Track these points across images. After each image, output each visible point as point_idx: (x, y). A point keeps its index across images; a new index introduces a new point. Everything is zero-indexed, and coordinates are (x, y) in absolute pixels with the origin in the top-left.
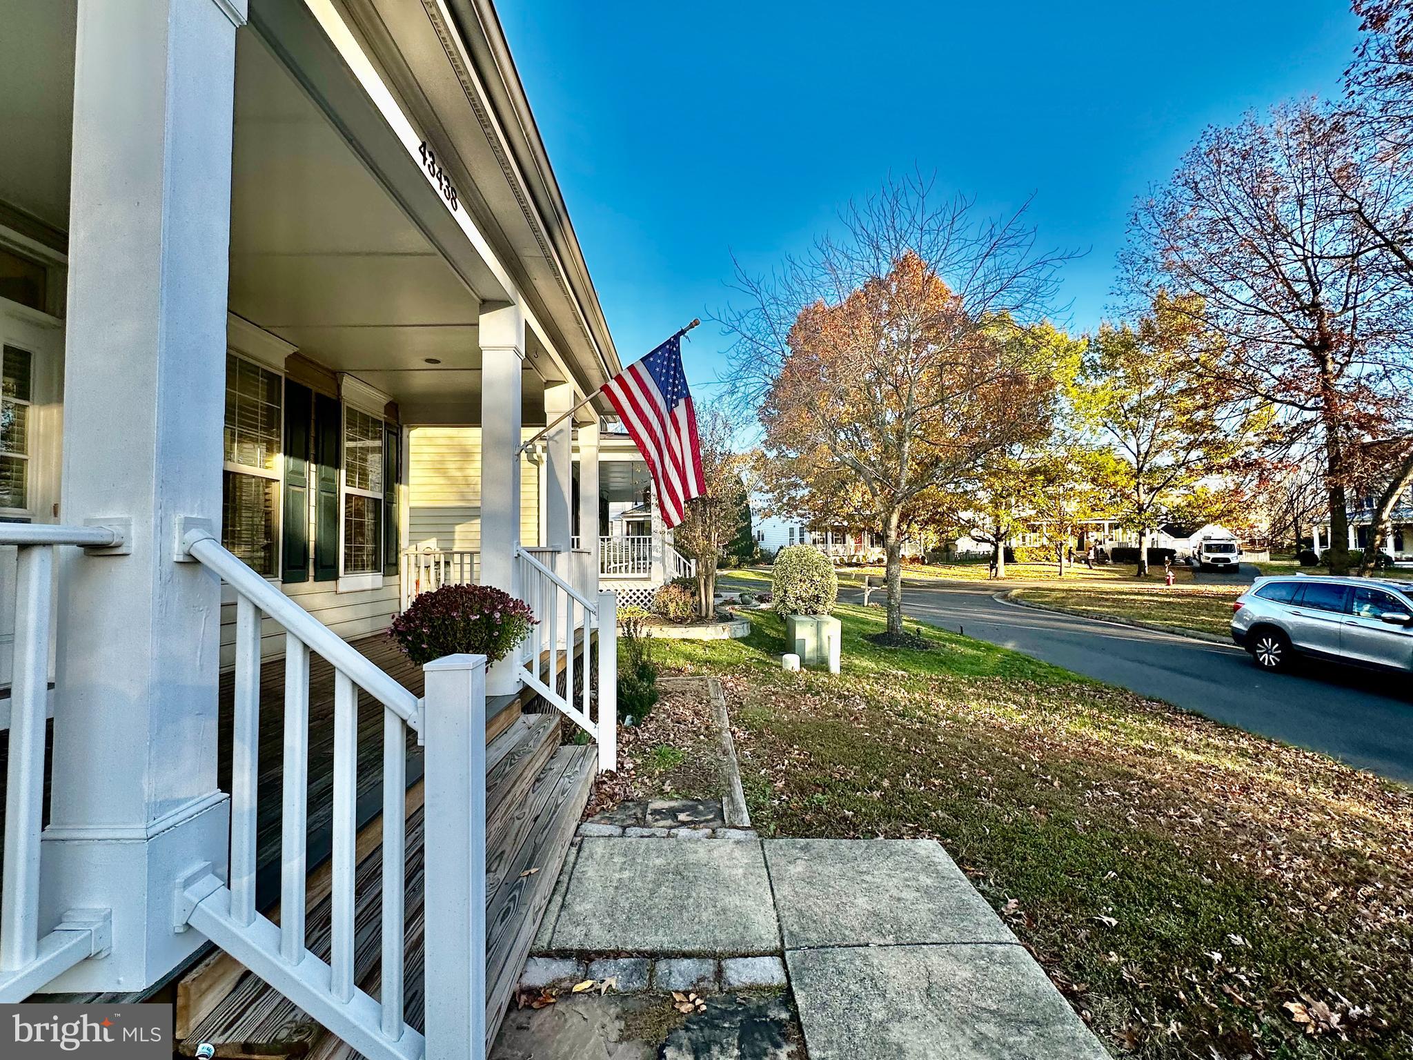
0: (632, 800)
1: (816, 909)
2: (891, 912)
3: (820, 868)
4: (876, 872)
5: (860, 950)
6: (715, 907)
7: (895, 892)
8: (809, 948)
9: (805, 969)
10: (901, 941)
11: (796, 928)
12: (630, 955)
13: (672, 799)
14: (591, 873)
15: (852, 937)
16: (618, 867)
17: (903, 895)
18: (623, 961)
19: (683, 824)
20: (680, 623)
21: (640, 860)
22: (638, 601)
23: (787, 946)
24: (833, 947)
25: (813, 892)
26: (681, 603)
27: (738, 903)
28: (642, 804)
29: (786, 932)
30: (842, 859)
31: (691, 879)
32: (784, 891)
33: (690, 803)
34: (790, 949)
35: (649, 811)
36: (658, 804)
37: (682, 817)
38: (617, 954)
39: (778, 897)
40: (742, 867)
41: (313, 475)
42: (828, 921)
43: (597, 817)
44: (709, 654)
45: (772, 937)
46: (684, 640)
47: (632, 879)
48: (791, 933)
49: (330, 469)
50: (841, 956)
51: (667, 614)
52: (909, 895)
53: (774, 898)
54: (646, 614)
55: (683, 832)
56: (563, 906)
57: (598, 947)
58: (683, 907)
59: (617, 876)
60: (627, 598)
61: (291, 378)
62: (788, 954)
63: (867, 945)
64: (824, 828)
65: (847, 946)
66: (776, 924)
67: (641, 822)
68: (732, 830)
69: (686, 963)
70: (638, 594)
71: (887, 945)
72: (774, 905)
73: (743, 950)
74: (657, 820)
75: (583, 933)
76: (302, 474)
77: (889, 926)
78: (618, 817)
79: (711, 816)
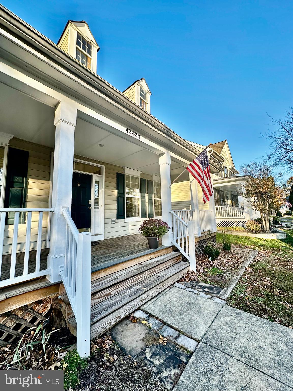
0: (196, 281)
1: (223, 334)
2: (254, 350)
3: (237, 322)
4: (260, 333)
5: (227, 357)
6: (191, 318)
7: (262, 344)
8: (209, 345)
9: (202, 351)
10: (248, 363)
11: (210, 337)
12: (160, 320)
13: (208, 283)
14: (168, 296)
15: (228, 350)
16: (175, 297)
17: (265, 347)
18: (157, 321)
19: (205, 292)
20: (255, 232)
21: (182, 297)
22: (241, 225)
23: (202, 341)
24: (218, 350)
25: (227, 328)
26: (255, 226)
27: (198, 320)
28: (198, 282)
29: (205, 336)
30: (250, 323)
31: (191, 307)
32: (217, 323)
33: (213, 286)
34: (203, 342)
35: (198, 285)
36: (203, 284)
37: (206, 290)
38: (157, 318)
39: (213, 324)
40: (209, 310)
41: (147, 196)
42: (224, 340)
43: (183, 282)
44: (264, 243)
45: (200, 335)
46: (256, 238)
47: (176, 301)
48: (207, 337)
49: (151, 195)
50: (218, 354)
51: (250, 229)
52: (268, 349)
53: (211, 324)
54: (243, 229)
55: (202, 294)
56: (155, 301)
57: (154, 314)
58: (182, 314)
59: (173, 299)
60: (237, 224)
61: (141, 178)
62: (201, 343)
63: (232, 356)
64: (253, 310)
65: (224, 352)
66: (204, 332)
67: (193, 287)
68: (218, 299)
69: (172, 329)
70: (241, 223)
71: (240, 361)
72: (210, 326)
73: (188, 334)
74: (199, 288)
75: (154, 309)
76: (145, 196)
77: (248, 355)
78: (188, 284)
79: (216, 292)
